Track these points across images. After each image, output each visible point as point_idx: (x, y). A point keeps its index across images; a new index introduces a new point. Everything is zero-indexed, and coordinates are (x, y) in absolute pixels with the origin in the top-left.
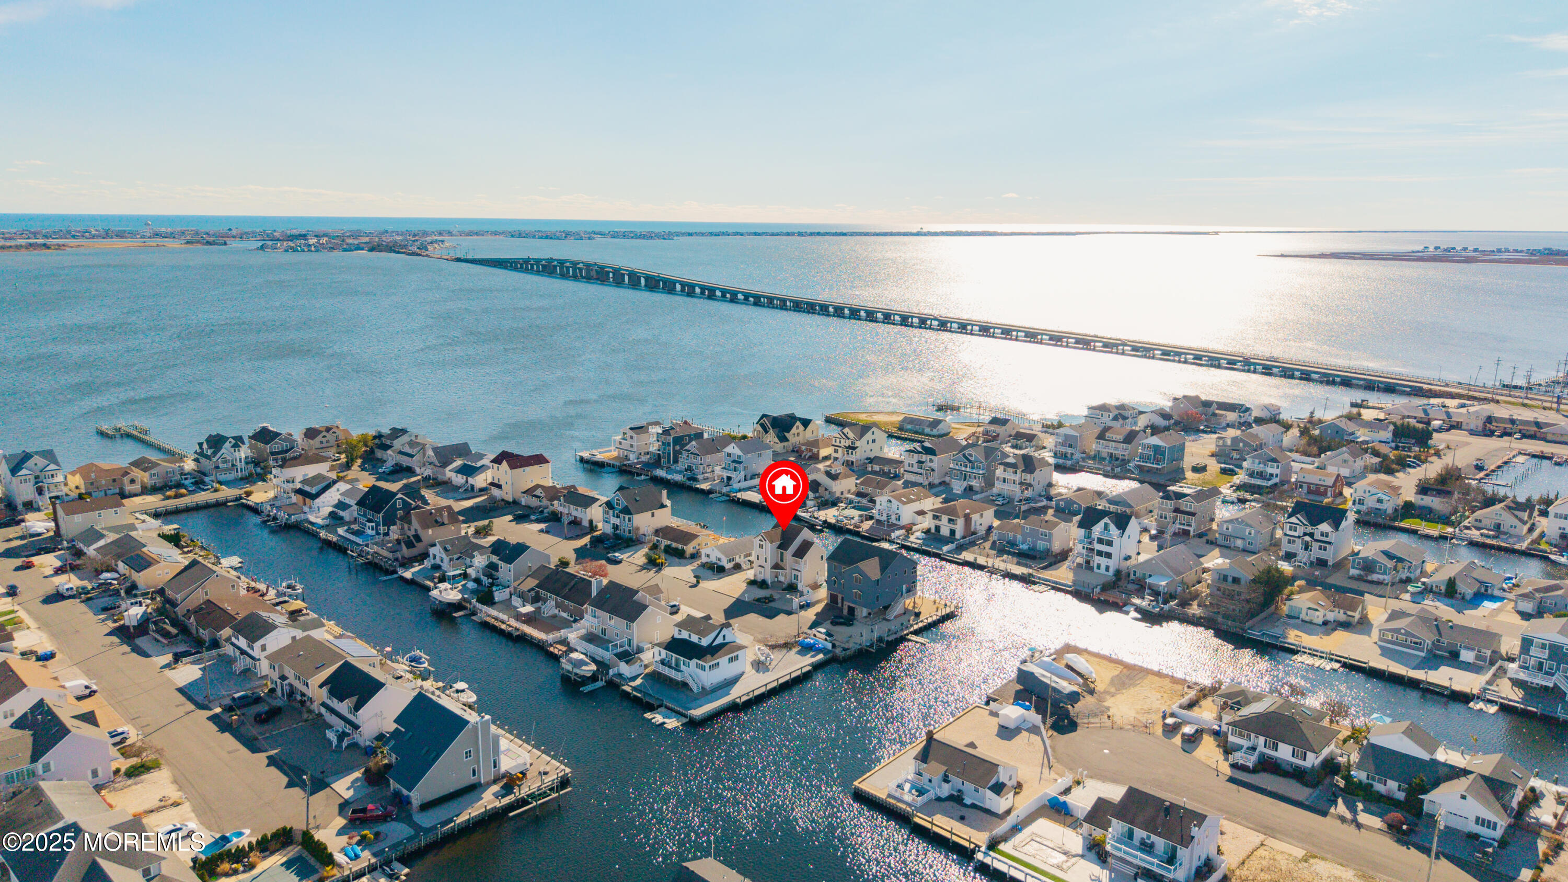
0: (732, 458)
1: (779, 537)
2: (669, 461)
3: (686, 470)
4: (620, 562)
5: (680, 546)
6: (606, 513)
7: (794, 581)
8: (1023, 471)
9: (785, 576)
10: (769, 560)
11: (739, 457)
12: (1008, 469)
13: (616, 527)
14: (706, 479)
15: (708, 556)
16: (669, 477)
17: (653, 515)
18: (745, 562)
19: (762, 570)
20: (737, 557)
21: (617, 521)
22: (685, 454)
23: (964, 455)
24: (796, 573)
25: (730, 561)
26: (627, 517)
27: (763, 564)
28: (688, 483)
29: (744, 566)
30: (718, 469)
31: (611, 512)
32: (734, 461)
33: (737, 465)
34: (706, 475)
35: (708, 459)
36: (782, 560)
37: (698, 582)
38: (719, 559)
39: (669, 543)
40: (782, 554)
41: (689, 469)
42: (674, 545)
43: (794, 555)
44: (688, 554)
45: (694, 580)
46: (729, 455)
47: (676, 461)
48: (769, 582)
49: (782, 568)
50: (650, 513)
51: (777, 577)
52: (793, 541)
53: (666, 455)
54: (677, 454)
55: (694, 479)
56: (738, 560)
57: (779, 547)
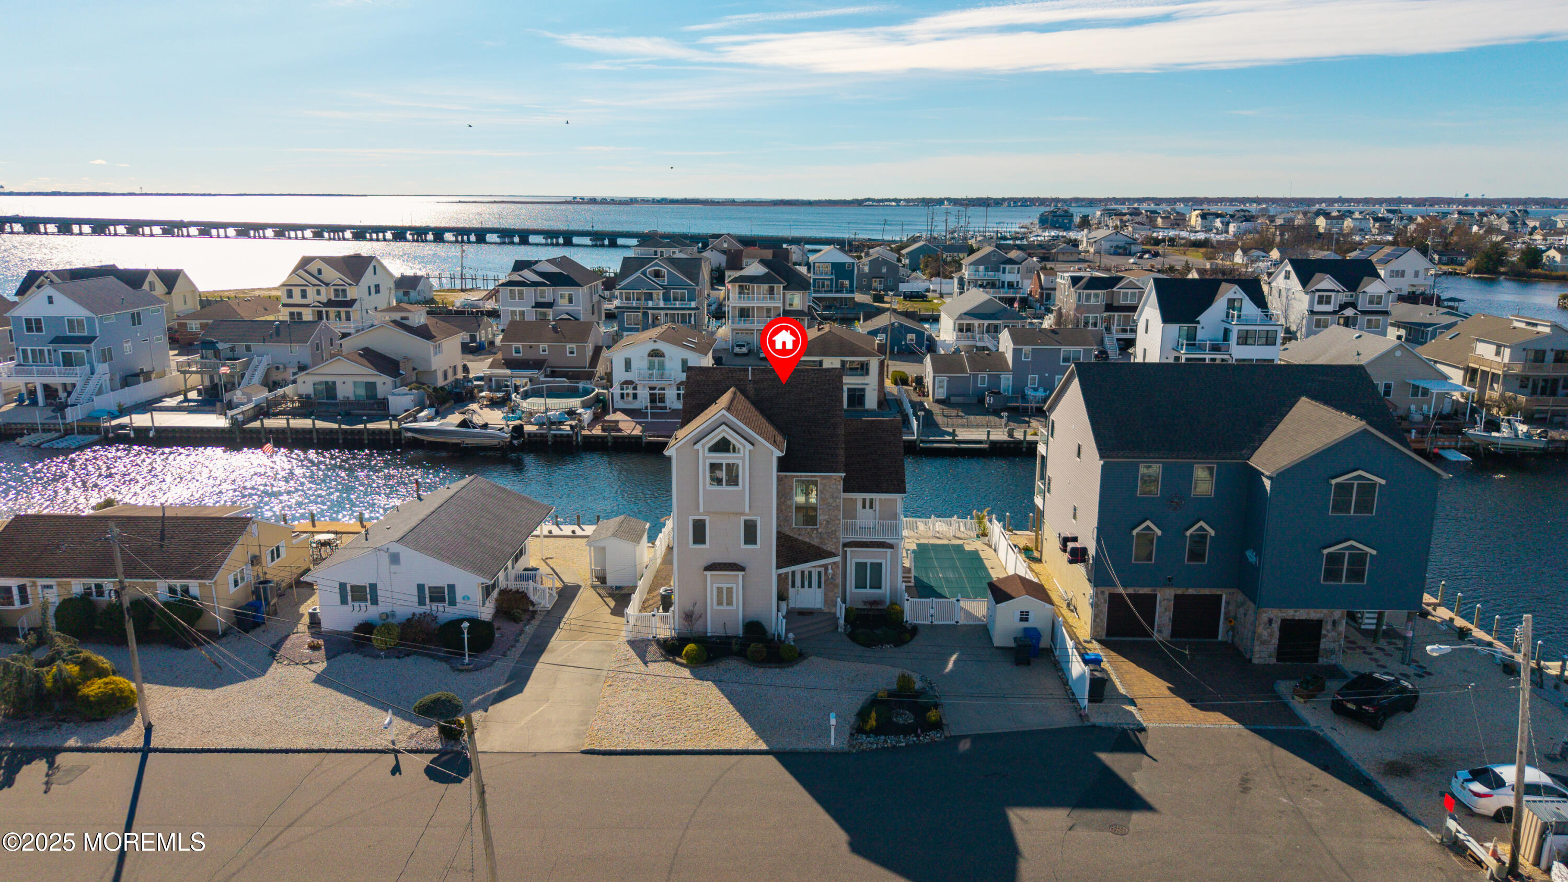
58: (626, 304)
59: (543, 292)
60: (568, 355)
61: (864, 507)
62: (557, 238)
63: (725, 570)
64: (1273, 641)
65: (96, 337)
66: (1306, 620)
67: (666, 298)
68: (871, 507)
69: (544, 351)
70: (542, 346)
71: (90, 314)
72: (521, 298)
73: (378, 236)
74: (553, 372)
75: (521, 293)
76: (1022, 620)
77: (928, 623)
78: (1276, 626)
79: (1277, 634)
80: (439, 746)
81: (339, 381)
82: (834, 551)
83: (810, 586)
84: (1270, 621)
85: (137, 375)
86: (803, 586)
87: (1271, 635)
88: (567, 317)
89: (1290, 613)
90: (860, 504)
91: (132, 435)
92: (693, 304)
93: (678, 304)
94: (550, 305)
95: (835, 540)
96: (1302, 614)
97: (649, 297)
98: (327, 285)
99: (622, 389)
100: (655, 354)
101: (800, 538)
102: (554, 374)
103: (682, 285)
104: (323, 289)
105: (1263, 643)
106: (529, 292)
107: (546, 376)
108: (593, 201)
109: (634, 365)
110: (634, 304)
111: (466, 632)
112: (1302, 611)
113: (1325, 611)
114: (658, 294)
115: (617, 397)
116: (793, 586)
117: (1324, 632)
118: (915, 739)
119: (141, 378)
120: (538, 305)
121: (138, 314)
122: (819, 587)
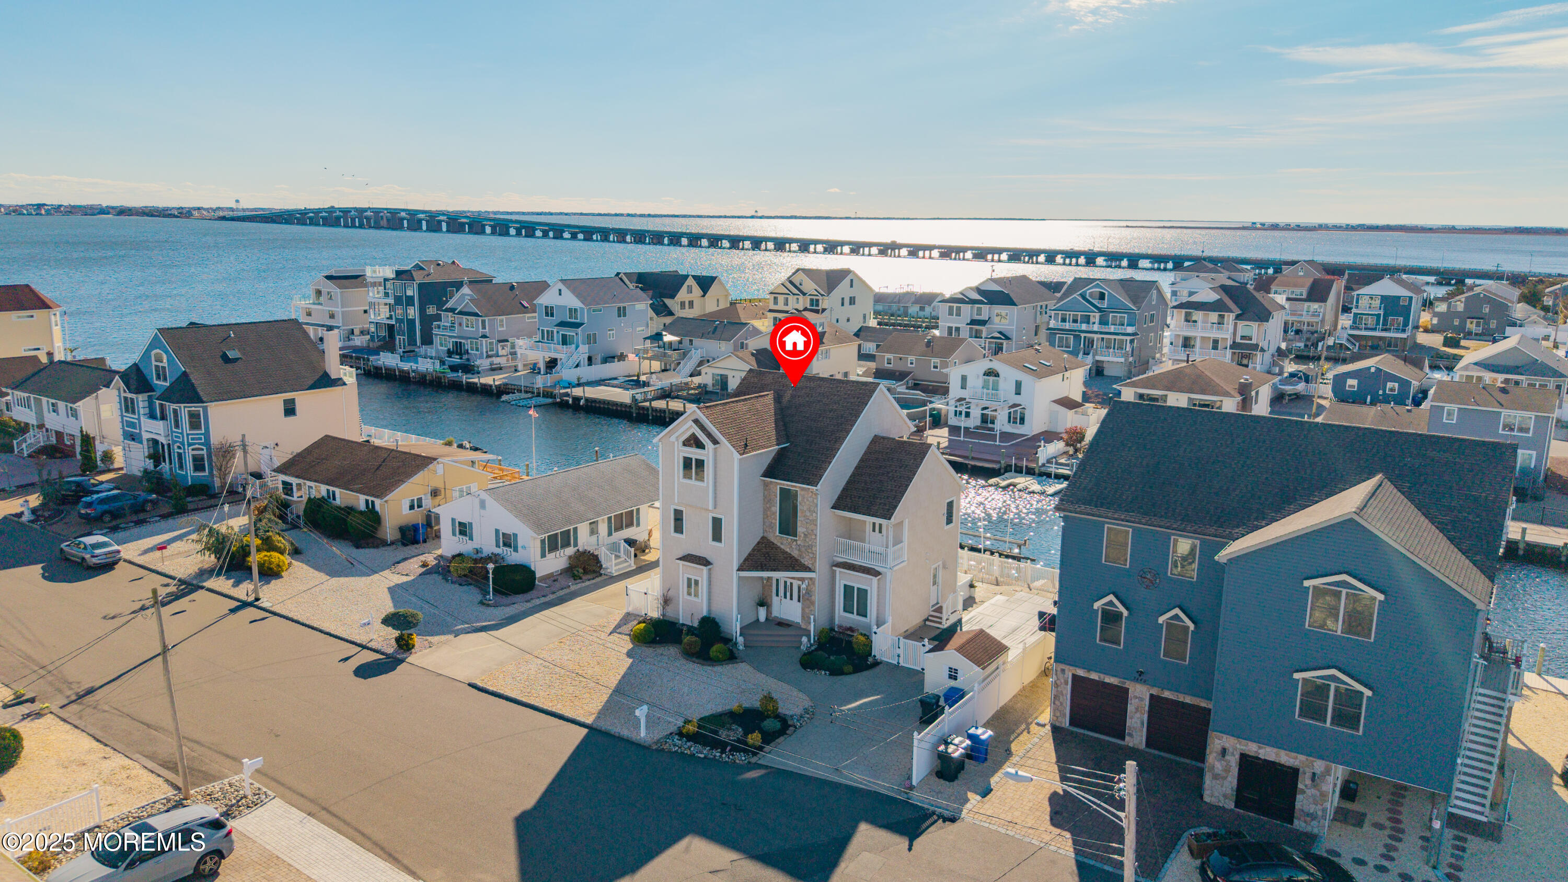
0: (556, 319)
1: (770, 428)
2: (412, 341)
3: (450, 353)
4: (108, 566)
5: (360, 501)
6: (129, 406)
7: (842, 617)
8: (1238, 317)
9: (805, 598)
10: (731, 530)
11: (573, 312)
12: (1198, 315)
13: (157, 453)
14: (496, 369)
15: (464, 529)
16: (406, 366)
17: (290, 410)
18: (614, 548)
19: (700, 573)
20: (583, 530)
21: (154, 429)
22: (447, 319)
23: (1083, 296)
24: (857, 580)
25: (553, 544)
26: (184, 410)
27: (705, 546)
28: (451, 375)
29: (611, 565)
30: (522, 344)
31: (141, 400)
32: (562, 324)
33: (569, 332)
34: (496, 360)
35: (502, 324)
36: (788, 526)
37: (405, 645)
38: (508, 541)
39: (322, 490)
40: (787, 498)
41: (458, 350)
42: (342, 497)
43: (845, 501)
44: (389, 530)
45: (385, 638)
46: (549, 311)
47: (428, 340)
48: (734, 625)
49: (794, 564)
50: (276, 402)
51: (763, 603)
52: (840, 440)
53: (405, 327)
54: (427, 321)
55: (468, 369)
56: (585, 540)
57: (772, 471)
58: (1061, 325)
59: (979, 310)
60: (932, 369)
61: (874, 530)
62: (1166, 263)
63: (693, 562)
64: (1229, 779)
65: (583, 324)
66: (1273, 763)
67: (1103, 322)
68: (880, 532)
69: (912, 363)
70: (911, 358)
71: (583, 306)
72: (958, 314)
73: (1071, 261)
74: (916, 385)
75: (959, 309)
76: (951, 677)
77: (895, 663)
78: (1233, 760)
79: (1235, 771)
80: (390, 651)
81: (730, 374)
82: (810, 566)
83: (791, 599)
84: (1224, 752)
85: (614, 357)
86: (785, 597)
87: (1227, 770)
88: (999, 335)
89: (1252, 748)
90: (869, 528)
91: (570, 402)
92: (1130, 330)
93: (1112, 329)
94: (983, 323)
95: (811, 555)
96: (1268, 753)
97: (1087, 320)
98: (804, 294)
99: (956, 407)
100: (991, 373)
101: (782, 547)
102: (916, 386)
103: (1126, 310)
104: (801, 297)
105: (1216, 777)
106: (966, 309)
107: (907, 388)
108: (1275, 227)
109: (969, 383)
110: (1067, 326)
111: (491, 571)
112: (1268, 749)
113: (1302, 757)
114: (1094, 317)
115: (951, 415)
116: (777, 595)
117: (1300, 786)
118: (718, 754)
119: (616, 360)
120: (973, 322)
121: (624, 308)
122: (799, 601)
